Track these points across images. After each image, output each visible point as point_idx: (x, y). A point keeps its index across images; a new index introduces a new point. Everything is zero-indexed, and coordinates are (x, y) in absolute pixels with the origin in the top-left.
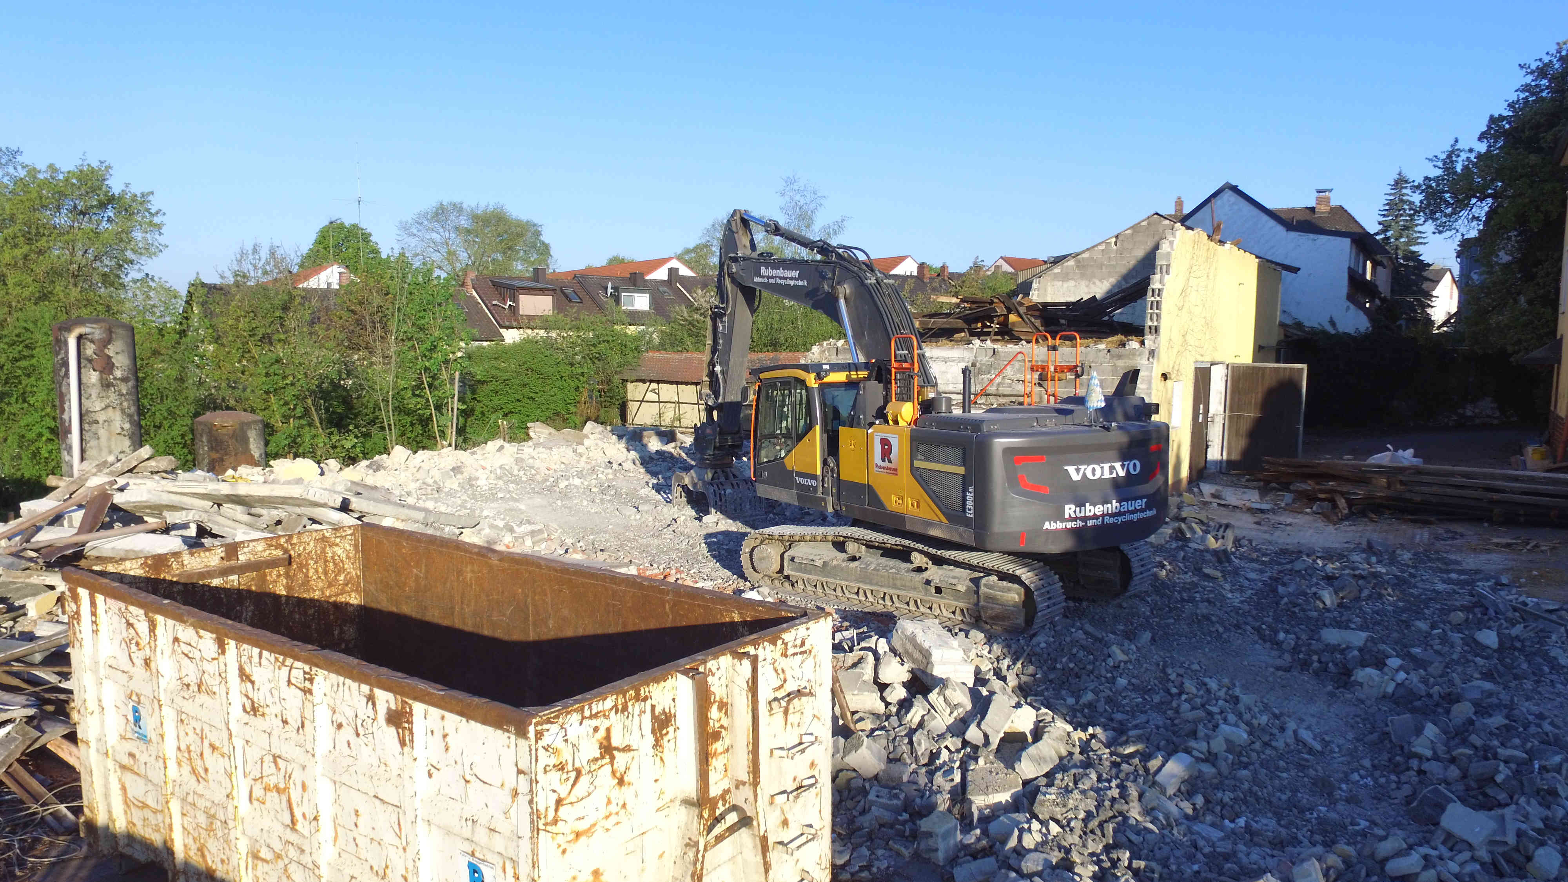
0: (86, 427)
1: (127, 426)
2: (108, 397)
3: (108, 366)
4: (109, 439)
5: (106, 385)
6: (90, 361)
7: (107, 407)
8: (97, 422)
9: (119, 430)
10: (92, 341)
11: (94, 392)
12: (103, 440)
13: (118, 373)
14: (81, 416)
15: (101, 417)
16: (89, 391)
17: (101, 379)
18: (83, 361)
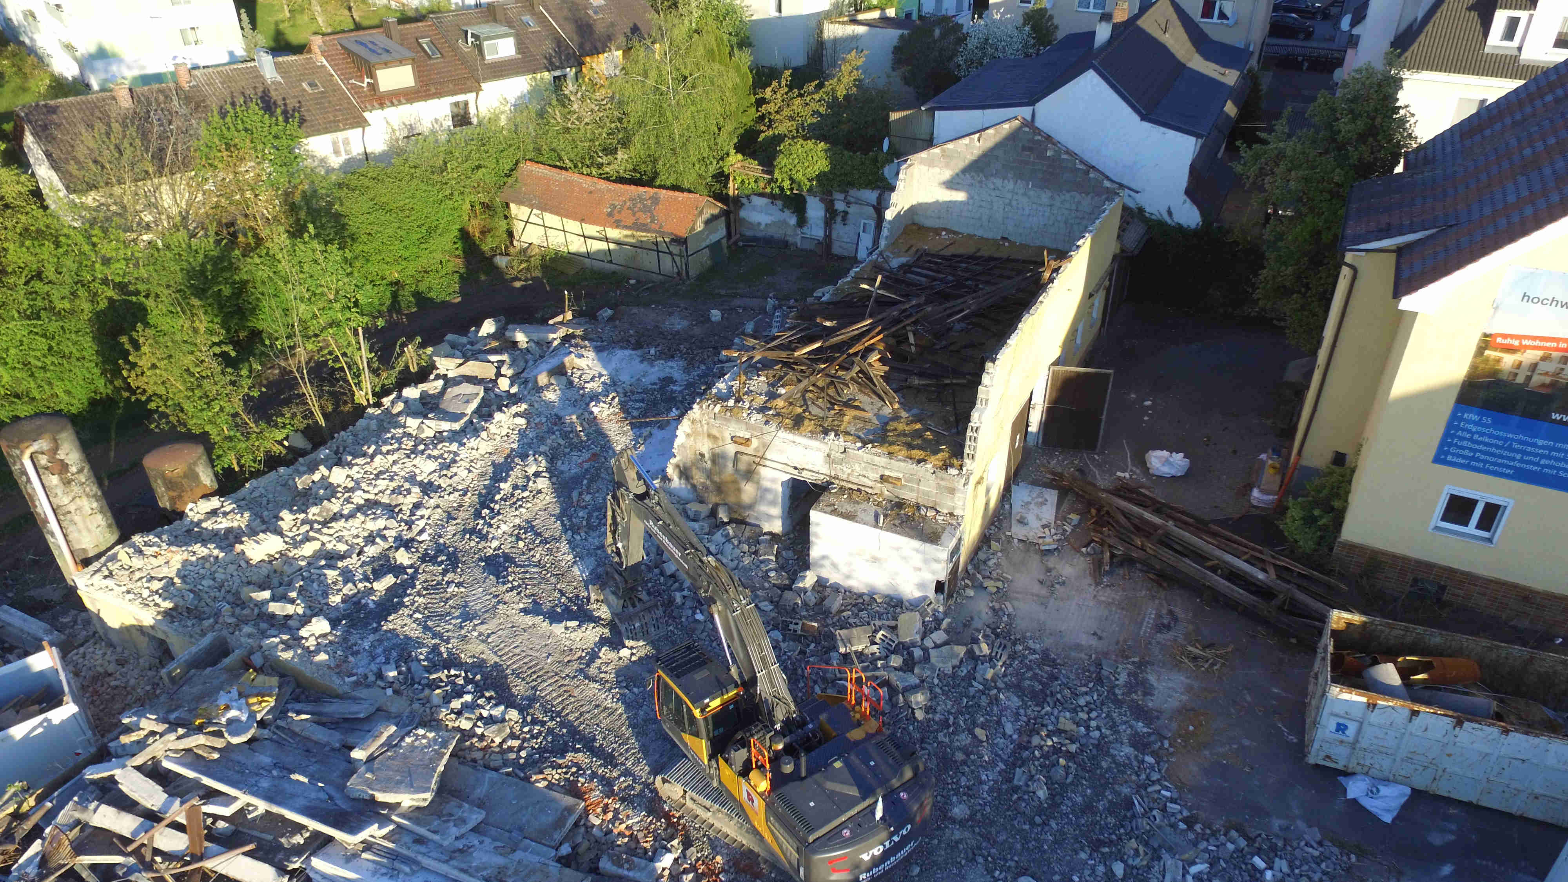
0: (62, 518)
1: (95, 505)
2: (72, 491)
3: (63, 467)
4: (84, 522)
5: (67, 483)
6: (47, 468)
7: (73, 499)
8: (70, 512)
9: (90, 512)
10: (43, 453)
11: (59, 492)
12: (80, 524)
13: (74, 469)
14: (54, 511)
15: (72, 508)
16: (54, 491)
17: (61, 479)
18: (41, 471)
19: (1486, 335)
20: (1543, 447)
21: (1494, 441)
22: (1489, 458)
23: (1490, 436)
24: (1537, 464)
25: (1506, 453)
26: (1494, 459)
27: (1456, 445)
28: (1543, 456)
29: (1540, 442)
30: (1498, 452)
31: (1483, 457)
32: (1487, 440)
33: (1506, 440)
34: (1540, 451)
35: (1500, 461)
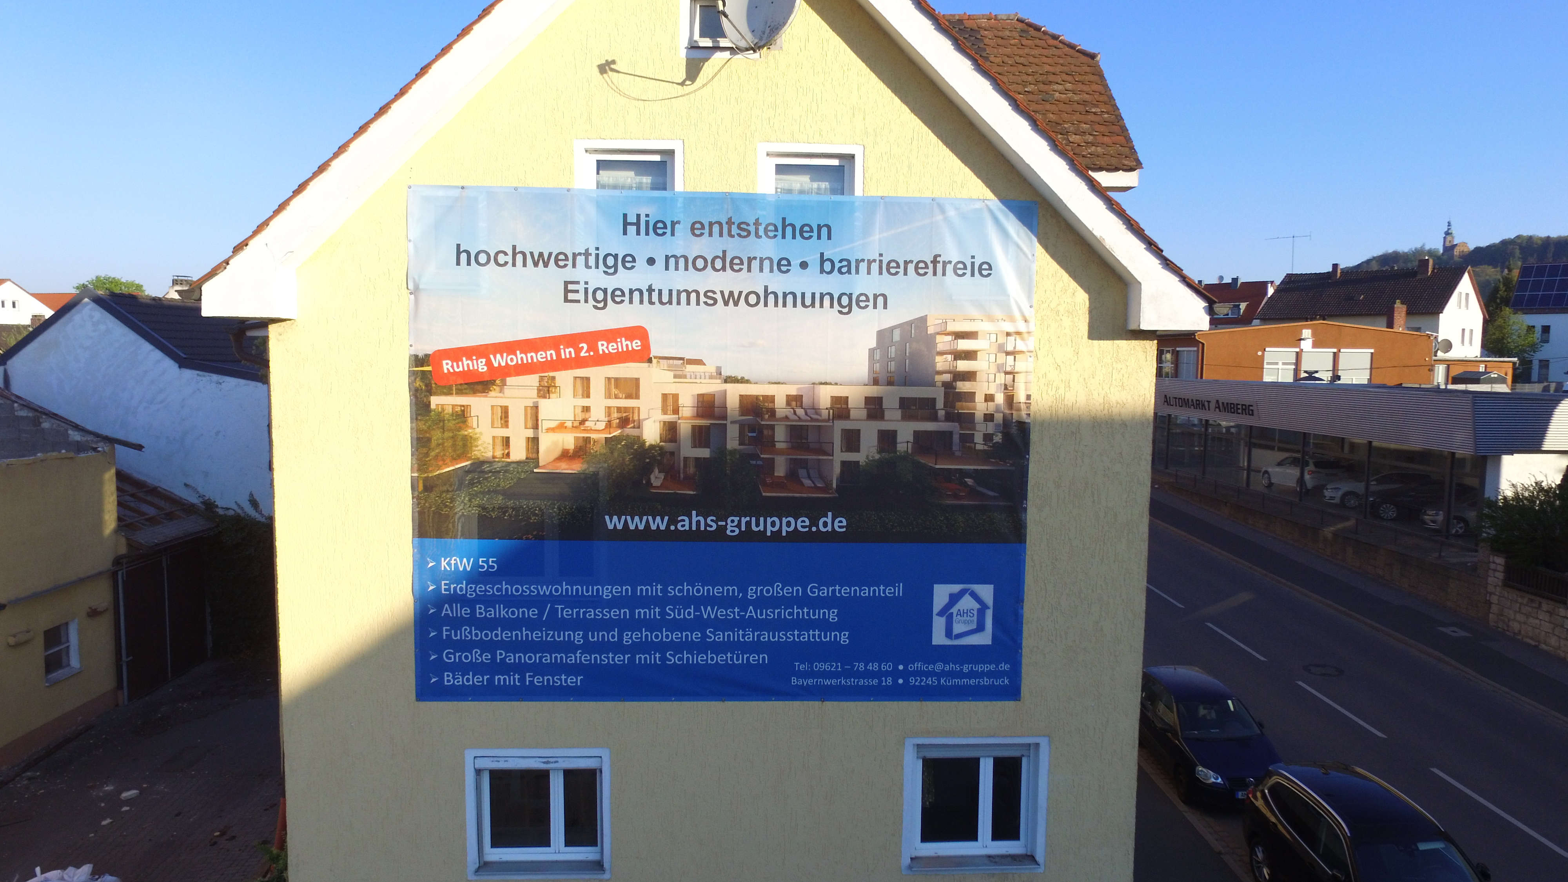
19: (418, 361)
20: (615, 603)
21: (519, 613)
22: (525, 658)
23: (510, 601)
24: (618, 647)
25: (551, 636)
26: (536, 658)
27: (450, 643)
28: (624, 625)
29: (607, 592)
30: (535, 636)
31: (511, 659)
32: (503, 612)
33: (539, 602)
34: (614, 613)
35: (547, 659)
